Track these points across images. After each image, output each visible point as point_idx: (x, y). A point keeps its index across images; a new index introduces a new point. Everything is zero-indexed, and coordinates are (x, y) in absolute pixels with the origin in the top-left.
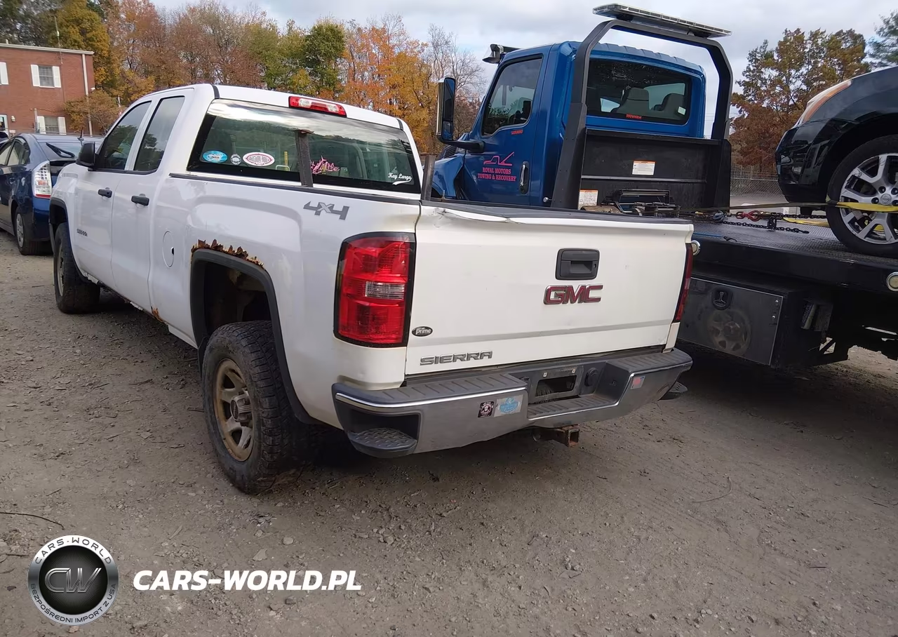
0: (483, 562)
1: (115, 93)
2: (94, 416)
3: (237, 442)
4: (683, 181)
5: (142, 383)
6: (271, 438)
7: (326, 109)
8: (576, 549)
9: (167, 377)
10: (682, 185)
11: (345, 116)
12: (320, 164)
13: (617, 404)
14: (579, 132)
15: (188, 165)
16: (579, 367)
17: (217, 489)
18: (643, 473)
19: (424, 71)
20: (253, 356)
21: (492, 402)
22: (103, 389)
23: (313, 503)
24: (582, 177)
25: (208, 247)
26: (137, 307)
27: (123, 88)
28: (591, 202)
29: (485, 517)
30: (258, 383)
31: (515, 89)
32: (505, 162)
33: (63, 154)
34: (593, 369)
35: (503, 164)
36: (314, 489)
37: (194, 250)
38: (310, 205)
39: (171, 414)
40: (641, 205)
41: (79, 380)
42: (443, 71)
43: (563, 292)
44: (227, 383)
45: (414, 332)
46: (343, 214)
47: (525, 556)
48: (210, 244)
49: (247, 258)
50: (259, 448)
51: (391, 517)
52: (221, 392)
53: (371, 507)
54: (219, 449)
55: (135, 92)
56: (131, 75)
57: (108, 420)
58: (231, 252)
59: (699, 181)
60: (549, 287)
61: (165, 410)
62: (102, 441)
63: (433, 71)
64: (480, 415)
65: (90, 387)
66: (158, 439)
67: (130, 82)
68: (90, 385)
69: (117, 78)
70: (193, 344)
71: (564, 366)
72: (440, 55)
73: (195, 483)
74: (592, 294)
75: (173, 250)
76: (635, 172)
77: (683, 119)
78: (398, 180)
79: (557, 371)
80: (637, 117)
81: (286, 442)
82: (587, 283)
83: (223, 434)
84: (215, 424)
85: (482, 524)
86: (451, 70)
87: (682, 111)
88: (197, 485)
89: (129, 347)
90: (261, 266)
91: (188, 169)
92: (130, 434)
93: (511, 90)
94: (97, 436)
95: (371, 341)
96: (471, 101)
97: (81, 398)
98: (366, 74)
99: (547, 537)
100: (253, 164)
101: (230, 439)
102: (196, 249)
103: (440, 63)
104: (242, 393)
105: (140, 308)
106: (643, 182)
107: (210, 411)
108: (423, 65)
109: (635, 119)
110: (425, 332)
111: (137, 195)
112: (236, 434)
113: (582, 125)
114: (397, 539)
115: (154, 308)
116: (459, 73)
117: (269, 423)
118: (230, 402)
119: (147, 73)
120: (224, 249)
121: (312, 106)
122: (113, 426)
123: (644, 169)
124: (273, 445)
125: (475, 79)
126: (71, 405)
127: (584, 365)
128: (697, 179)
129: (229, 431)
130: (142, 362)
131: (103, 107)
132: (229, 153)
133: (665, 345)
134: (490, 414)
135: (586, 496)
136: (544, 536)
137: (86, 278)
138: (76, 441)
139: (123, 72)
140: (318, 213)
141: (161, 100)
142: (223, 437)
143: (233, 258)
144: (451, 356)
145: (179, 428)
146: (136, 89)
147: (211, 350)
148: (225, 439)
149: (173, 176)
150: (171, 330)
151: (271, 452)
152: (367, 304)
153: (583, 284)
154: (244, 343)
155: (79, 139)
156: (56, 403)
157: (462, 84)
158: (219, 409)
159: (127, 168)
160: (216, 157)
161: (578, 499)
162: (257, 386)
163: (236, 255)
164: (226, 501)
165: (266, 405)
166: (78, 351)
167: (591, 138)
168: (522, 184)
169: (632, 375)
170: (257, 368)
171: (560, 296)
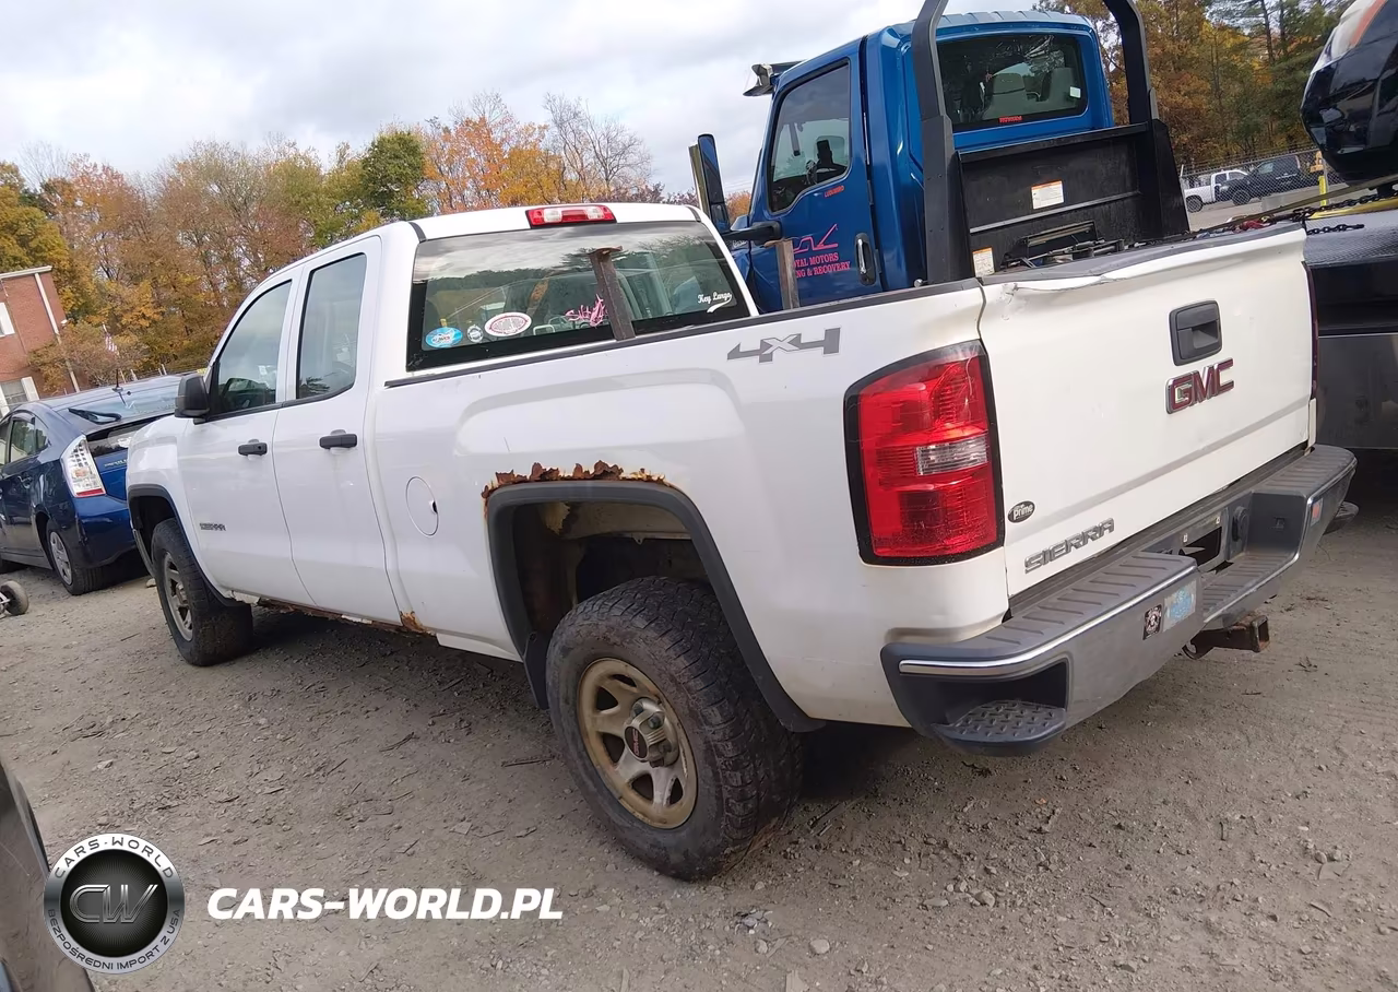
0: (1175, 893)
1: (96, 320)
2: (356, 819)
3: (649, 797)
4: (1107, 199)
5: (400, 744)
6: (739, 774)
7: (584, 216)
8: (1307, 824)
9: (434, 723)
10: (1107, 206)
11: (614, 221)
12: (597, 307)
13: (1297, 557)
14: (947, 163)
15: (408, 362)
16: (1222, 511)
17: (637, 888)
18: (1307, 667)
19: (553, 166)
20: (667, 641)
21: (1159, 607)
22: (343, 772)
23: (811, 868)
24: (972, 231)
25: (523, 480)
26: (359, 620)
27: (105, 311)
28: (986, 269)
29: (1114, 813)
30: (692, 683)
31: (807, 125)
32: (825, 244)
33: (101, 419)
34: (1240, 509)
35: (821, 247)
36: (797, 843)
37: (487, 494)
38: (741, 350)
39: (481, 781)
40: (1064, 253)
41: (295, 768)
42: (581, 159)
43: (1187, 386)
44: (604, 700)
45: (1011, 517)
46: (831, 342)
47: (1233, 860)
48: (528, 473)
49: (623, 475)
50: (719, 798)
51: (959, 858)
52: (594, 720)
53: (913, 847)
54: (615, 816)
55: (125, 311)
56: (112, 288)
57: (385, 821)
58: (580, 475)
59: (1130, 194)
60: (1171, 383)
61: (466, 778)
62: (397, 858)
63: (566, 162)
64: (1146, 634)
65: (321, 773)
66: (487, 830)
67: (113, 298)
68: (318, 770)
69: (93, 297)
70: (510, 653)
71: (1204, 515)
72: (571, 137)
73: (595, 887)
74: (1224, 378)
75: (434, 505)
76: (1036, 205)
77: (1080, 105)
78: (713, 303)
79: (1198, 526)
80: (1016, 119)
81: (761, 773)
82: (1214, 360)
83: (617, 791)
84: (595, 775)
85: (1119, 826)
86: (593, 154)
87: (1075, 92)
88: (601, 890)
89: (340, 692)
90: (660, 481)
91: (409, 368)
92: (435, 833)
93: (801, 130)
94: (383, 852)
95: (948, 552)
96: (634, 192)
97: (315, 796)
98: (467, 193)
99: (1242, 817)
100: (503, 335)
101: (633, 796)
102: (493, 490)
103: (573, 149)
104: (640, 710)
105: (365, 621)
106: (1053, 217)
107: (581, 757)
108: (548, 158)
109: (1011, 123)
110: (1026, 510)
111: (327, 434)
112: (643, 784)
113: (949, 151)
114: (1000, 894)
115: (406, 613)
116: (605, 155)
117: (729, 750)
118: (621, 733)
119: (135, 279)
120: (561, 474)
121: (564, 217)
122: (399, 828)
123: (1047, 196)
124: (745, 784)
125: (632, 158)
126: (305, 814)
127: (1228, 505)
128: (1126, 192)
129: (627, 780)
130: (377, 709)
131: (88, 345)
132: (463, 328)
133: (1307, 442)
134: (1158, 629)
135: (1251, 730)
136: (1237, 818)
137: (233, 599)
138: (356, 871)
139: (99, 286)
140: (767, 358)
141: (312, 272)
142: (617, 796)
143: (589, 484)
144: (1061, 545)
145: (510, 801)
146: (126, 307)
147: (565, 651)
148: (621, 798)
149: (391, 384)
150: (443, 640)
151: (743, 799)
152: (931, 487)
153: (1210, 364)
154: (640, 622)
155: (115, 390)
156: (280, 819)
157: (615, 170)
158: (597, 750)
159: (279, 399)
160: (443, 337)
161: (1243, 739)
162: (689, 689)
163: (595, 477)
164: (667, 903)
165: (718, 718)
166: (262, 721)
167: (967, 168)
168: (863, 270)
169: (1310, 501)
170: (682, 658)
171: (1187, 393)
